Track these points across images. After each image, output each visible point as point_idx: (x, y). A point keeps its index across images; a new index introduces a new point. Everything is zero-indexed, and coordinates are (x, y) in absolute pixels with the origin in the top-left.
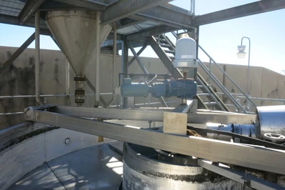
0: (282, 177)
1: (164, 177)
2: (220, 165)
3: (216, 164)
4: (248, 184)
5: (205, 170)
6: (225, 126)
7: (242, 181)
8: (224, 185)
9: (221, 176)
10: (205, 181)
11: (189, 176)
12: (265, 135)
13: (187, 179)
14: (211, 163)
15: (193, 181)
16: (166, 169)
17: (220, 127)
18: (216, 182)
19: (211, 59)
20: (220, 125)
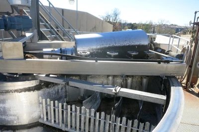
0: (90, 77)
1: (9, 92)
2: (51, 76)
3: (48, 75)
4: (68, 84)
5: (41, 81)
6: (56, 50)
7: (64, 83)
8: (56, 88)
9: (53, 83)
10: (42, 88)
11: (29, 88)
12: (79, 53)
13: (29, 89)
14: (44, 75)
15: (33, 90)
16: (11, 86)
17: (52, 51)
18: (50, 87)
19: (50, 3)
20: (52, 49)
